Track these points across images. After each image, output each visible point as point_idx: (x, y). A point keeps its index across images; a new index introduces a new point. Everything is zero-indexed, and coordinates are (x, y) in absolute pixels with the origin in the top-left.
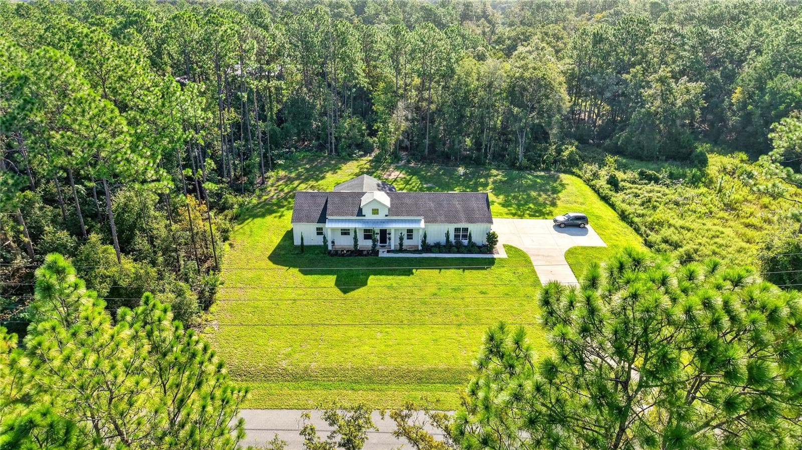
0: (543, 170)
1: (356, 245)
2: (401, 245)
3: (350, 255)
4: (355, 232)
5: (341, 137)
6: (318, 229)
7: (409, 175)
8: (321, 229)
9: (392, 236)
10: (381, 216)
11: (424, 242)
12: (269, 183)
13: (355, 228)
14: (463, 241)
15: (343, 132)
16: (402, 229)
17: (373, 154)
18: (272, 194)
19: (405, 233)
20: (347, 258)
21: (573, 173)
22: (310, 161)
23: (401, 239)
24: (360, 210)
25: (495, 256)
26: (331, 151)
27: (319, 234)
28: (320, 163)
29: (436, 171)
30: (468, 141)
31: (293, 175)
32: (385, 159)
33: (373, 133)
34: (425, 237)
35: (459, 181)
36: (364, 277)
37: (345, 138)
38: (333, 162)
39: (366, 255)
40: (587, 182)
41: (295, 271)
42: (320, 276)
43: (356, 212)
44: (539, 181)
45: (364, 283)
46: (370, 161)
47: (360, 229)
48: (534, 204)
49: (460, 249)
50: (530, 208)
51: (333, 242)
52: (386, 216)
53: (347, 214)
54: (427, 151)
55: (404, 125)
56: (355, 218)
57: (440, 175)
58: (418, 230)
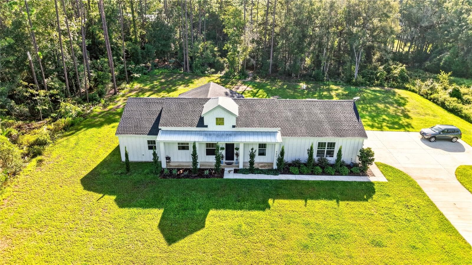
0: (377, 86)
1: (195, 162)
2: (252, 163)
3: (187, 177)
4: (194, 147)
5: (195, 57)
6: (149, 142)
7: (256, 89)
8: (154, 142)
9: (241, 152)
10: (227, 127)
11: (280, 160)
12: (121, 94)
13: (194, 143)
14: (329, 158)
15: (198, 53)
16: (252, 144)
17: (224, 72)
18: (119, 103)
19: (256, 148)
20: (183, 180)
21: (406, 89)
22: (167, 77)
23: (252, 156)
24: (201, 120)
25: (372, 179)
26: (186, 69)
27: (150, 148)
28: (175, 78)
29: (280, 86)
30: (308, 61)
31: (147, 87)
32: (234, 76)
33: (224, 54)
34: (282, 153)
35: (304, 95)
36: (201, 211)
37: (199, 58)
38: (187, 78)
39: (207, 177)
40: (426, 96)
41: (110, 199)
42: (140, 210)
43: (196, 121)
44: (378, 94)
45: (201, 225)
46: (220, 77)
47: (200, 143)
48: (386, 115)
49: (326, 170)
50: (384, 119)
51: (168, 158)
52: (234, 127)
53: (185, 125)
54: (270, 70)
55: (250, 47)
56: (195, 129)
57: (284, 89)
58: (274, 145)
